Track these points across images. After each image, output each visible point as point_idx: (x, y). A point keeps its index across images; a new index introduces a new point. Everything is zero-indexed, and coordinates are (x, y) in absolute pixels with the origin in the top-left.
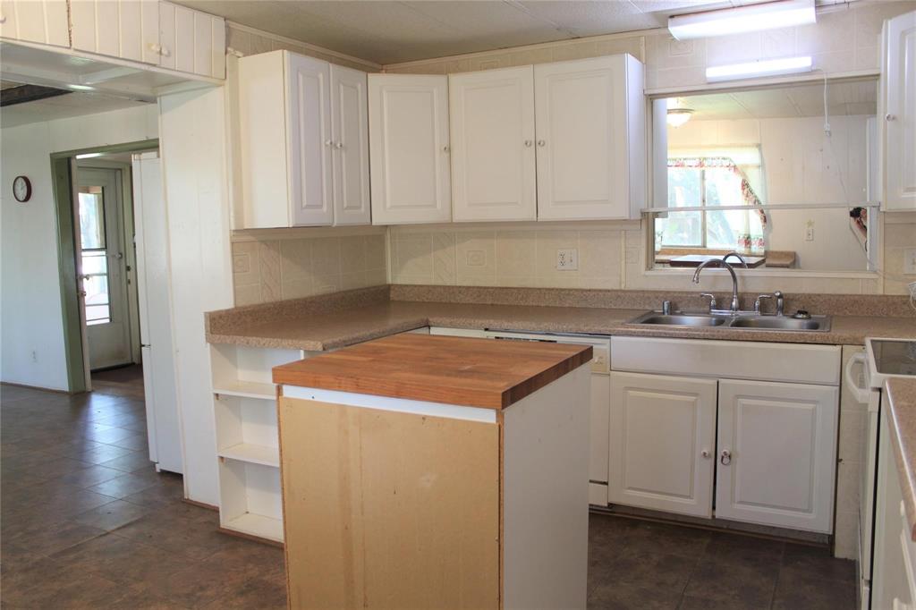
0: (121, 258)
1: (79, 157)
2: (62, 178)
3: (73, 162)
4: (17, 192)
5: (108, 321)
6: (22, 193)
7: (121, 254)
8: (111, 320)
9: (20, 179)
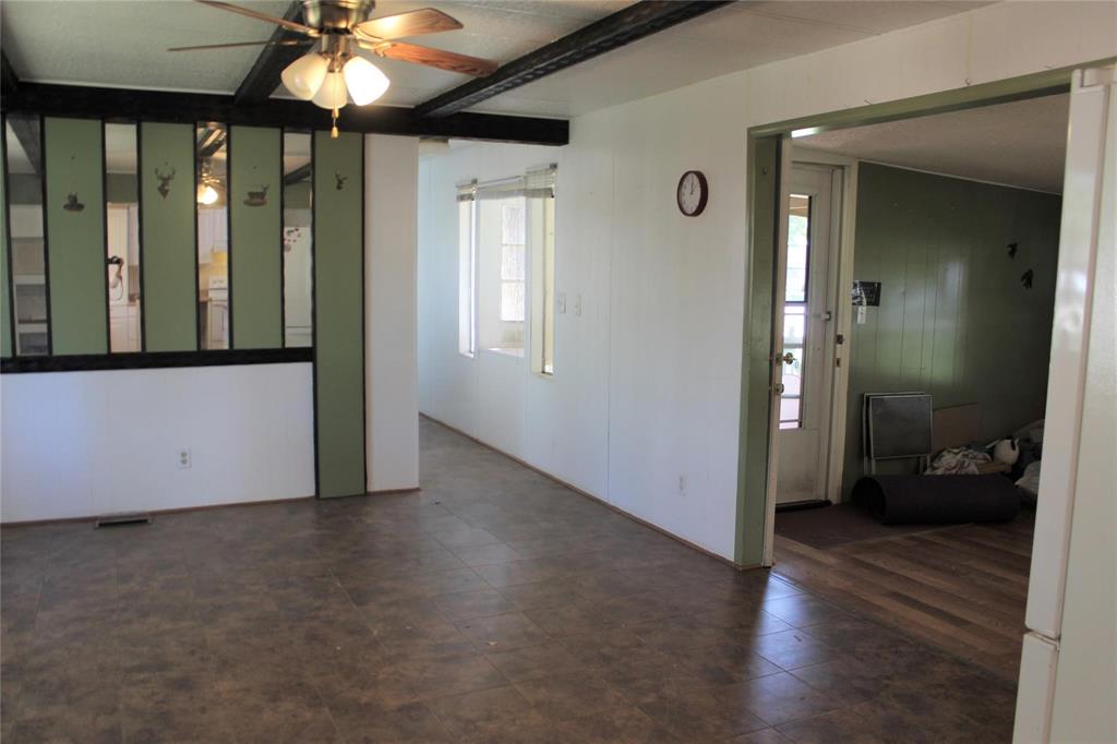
0: (829, 319)
1: (796, 134)
2: (764, 173)
3: (786, 144)
4: (684, 199)
5: (796, 425)
6: (692, 201)
7: (829, 313)
8: (800, 425)
9: (690, 176)
